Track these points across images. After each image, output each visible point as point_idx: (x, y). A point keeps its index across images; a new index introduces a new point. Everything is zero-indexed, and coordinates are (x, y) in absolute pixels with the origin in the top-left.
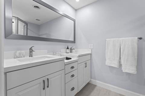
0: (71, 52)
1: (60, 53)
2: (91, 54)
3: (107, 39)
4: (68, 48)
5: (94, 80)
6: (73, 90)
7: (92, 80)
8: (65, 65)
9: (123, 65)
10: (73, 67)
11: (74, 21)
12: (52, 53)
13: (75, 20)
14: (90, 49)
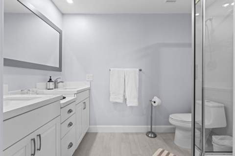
0: (56, 87)
1: (34, 89)
2: (89, 89)
3: (111, 69)
4: (50, 80)
5: (95, 126)
6: (71, 146)
7: (91, 126)
8: (61, 108)
9: (127, 99)
10: (70, 110)
11: (60, 33)
12: (20, 91)
13: (61, 31)
14: (88, 81)
